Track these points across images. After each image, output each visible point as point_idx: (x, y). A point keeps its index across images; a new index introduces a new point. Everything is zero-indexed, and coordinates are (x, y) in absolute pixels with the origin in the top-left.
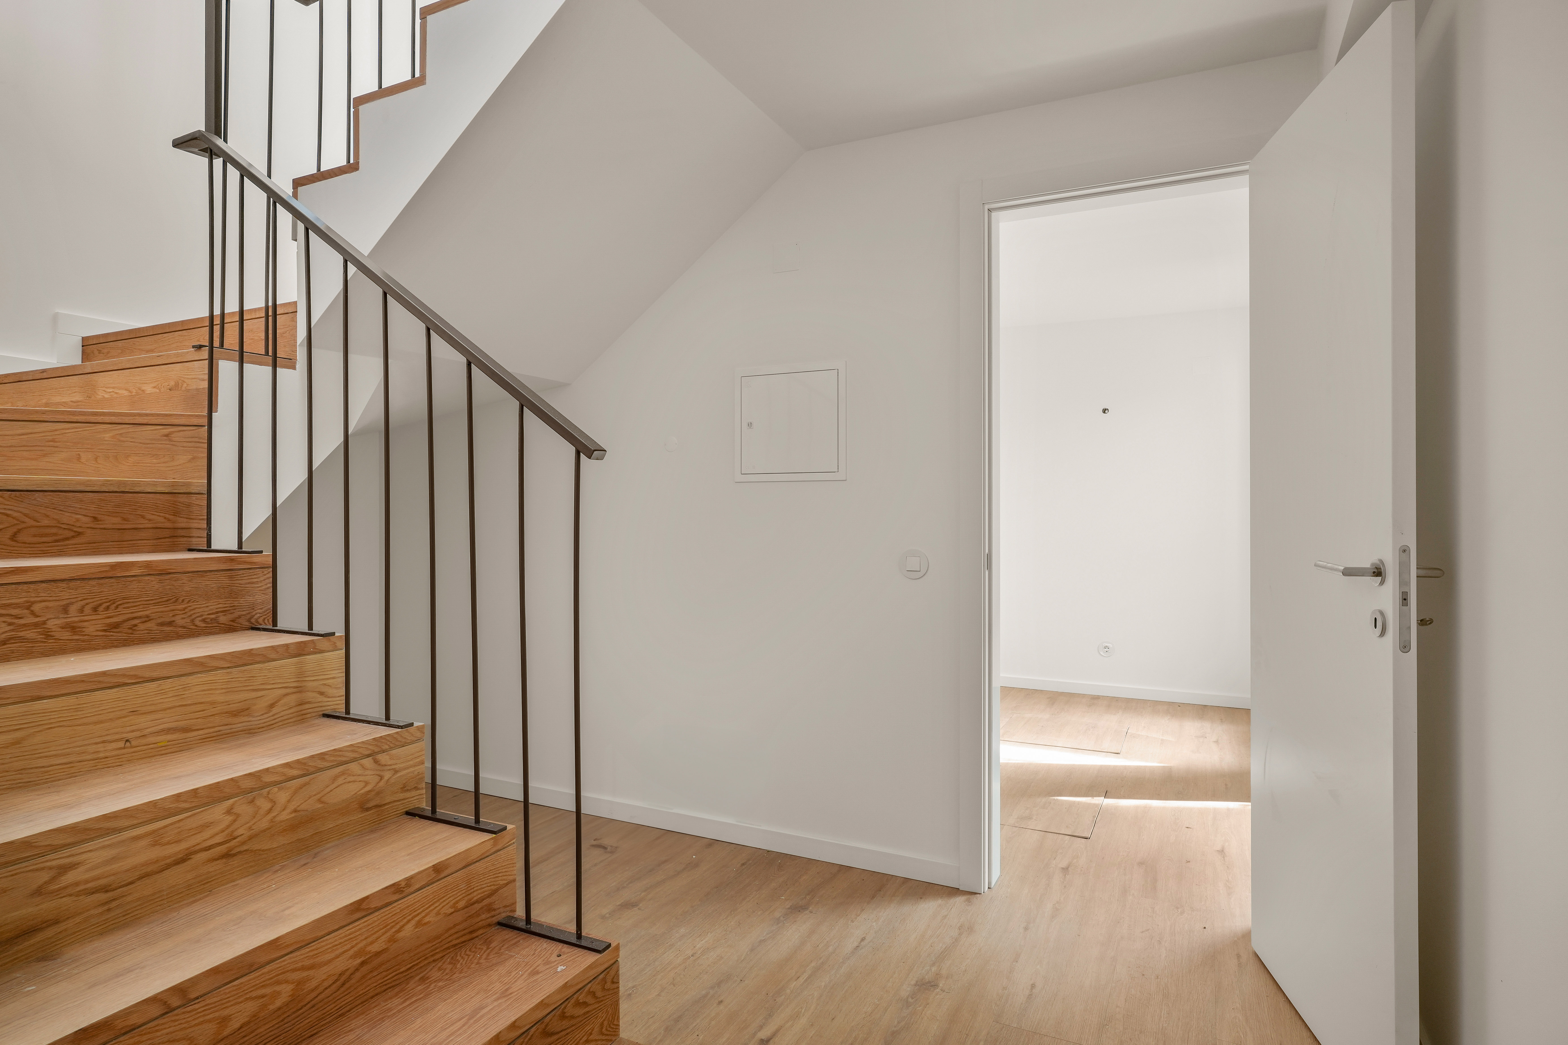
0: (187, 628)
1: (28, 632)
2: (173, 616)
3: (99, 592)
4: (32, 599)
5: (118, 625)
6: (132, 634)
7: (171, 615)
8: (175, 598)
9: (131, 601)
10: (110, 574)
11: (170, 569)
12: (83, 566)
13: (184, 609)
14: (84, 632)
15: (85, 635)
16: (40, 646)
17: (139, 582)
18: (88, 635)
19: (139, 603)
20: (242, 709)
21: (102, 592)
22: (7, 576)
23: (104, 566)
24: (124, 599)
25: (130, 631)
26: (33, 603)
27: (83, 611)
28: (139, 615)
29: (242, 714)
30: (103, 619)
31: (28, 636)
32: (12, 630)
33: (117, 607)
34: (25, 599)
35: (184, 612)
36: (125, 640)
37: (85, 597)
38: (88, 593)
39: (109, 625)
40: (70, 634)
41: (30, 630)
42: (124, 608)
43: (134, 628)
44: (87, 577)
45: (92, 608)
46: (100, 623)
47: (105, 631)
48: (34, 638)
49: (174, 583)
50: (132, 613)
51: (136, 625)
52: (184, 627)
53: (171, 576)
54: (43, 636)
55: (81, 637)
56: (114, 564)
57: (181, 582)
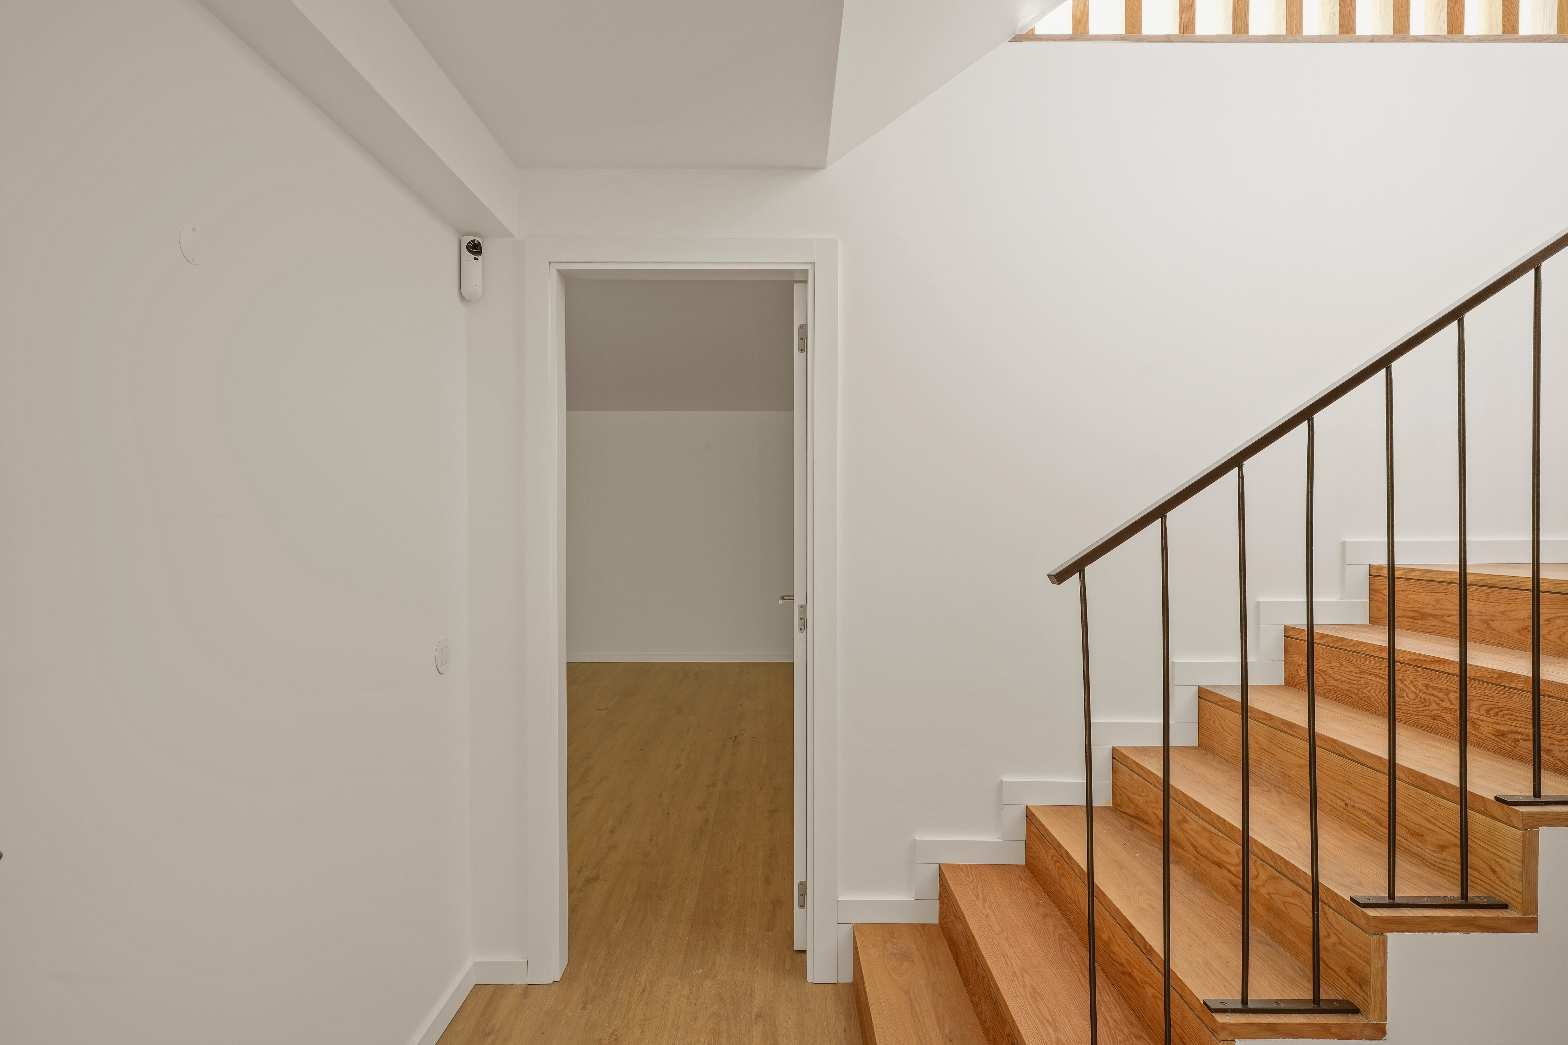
0: (1564, 764)
1: (1447, 715)
2: (1551, 744)
3: (1490, 697)
4: (1450, 688)
5: (1504, 734)
6: (1515, 748)
7: (1549, 742)
8: (1553, 724)
9: (1514, 713)
10: (1498, 682)
11: (1548, 691)
12: (1480, 668)
13: (1562, 741)
14: (1480, 730)
15: (1481, 733)
16: (1453, 730)
17: (1521, 696)
18: (1483, 734)
19: (1520, 719)
20: (1418, 833)
21: (1492, 697)
22: (1436, 664)
23: (1493, 672)
24: (1509, 709)
25: (1513, 744)
26: (1450, 691)
27: (1480, 710)
28: (1521, 731)
29: (1417, 837)
30: (1493, 723)
31: (1447, 718)
32: (1438, 710)
33: (1503, 716)
34: (1445, 686)
35: (1560, 744)
36: (1510, 752)
37: (1481, 698)
38: (1482, 695)
39: (1498, 731)
40: (1472, 728)
41: (1448, 713)
42: (1509, 719)
43: (1517, 743)
44: (1482, 679)
45: (1486, 710)
46: (1491, 726)
47: (1494, 735)
48: (1449, 721)
49: (1551, 707)
50: (1515, 726)
51: (1518, 741)
52: (1562, 762)
53: (1549, 699)
54: (1455, 723)
55: (1478, 734)
56: (1501, 672)
57: (1558, 709)
